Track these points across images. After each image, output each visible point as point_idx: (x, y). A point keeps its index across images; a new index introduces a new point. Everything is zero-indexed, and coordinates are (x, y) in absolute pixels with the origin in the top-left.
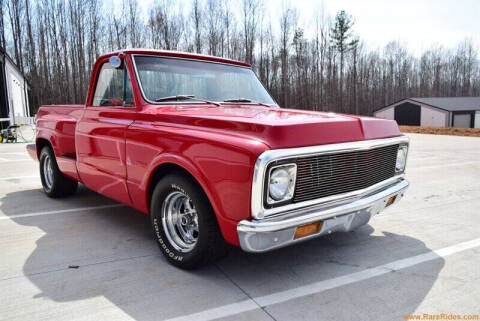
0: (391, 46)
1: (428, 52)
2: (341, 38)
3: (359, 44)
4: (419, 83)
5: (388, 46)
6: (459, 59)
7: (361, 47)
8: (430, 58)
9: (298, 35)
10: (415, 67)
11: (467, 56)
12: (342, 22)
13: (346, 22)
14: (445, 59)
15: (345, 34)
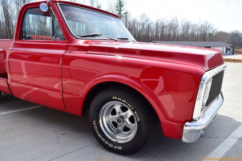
1: (159, 20)
2: (120, 10)
3: (128, 14)
4: (155, 34)
5: (142, 16)
6: (171, 24)
7: (129, 16)
8: (159, 22)
10: (153, 27)
11: (175, 23)
12: (120, 2)
13: (122, 2)
14: (166, 24)
15: (122, 8)
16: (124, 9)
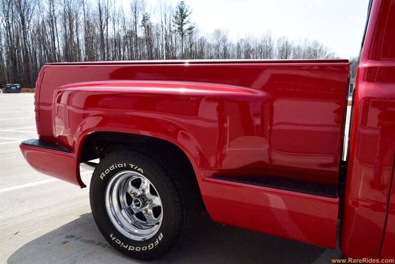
0: (218, 32)
2: (181, 24)
3: (194, 29)
6: (262, 46)
7: (196, 33)
9: (145, 19)
11: (268, 44)
12: (181, 10)
13: (185, 11)
14: (253, 46)
15: (185, 21)
16: (188, 22)
